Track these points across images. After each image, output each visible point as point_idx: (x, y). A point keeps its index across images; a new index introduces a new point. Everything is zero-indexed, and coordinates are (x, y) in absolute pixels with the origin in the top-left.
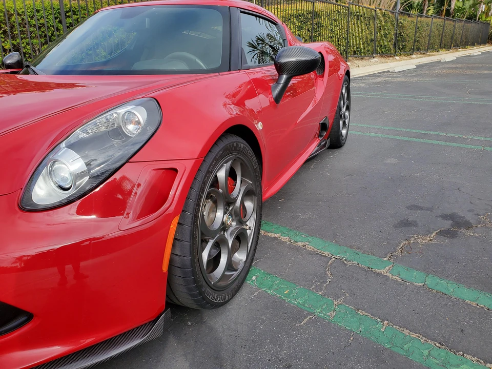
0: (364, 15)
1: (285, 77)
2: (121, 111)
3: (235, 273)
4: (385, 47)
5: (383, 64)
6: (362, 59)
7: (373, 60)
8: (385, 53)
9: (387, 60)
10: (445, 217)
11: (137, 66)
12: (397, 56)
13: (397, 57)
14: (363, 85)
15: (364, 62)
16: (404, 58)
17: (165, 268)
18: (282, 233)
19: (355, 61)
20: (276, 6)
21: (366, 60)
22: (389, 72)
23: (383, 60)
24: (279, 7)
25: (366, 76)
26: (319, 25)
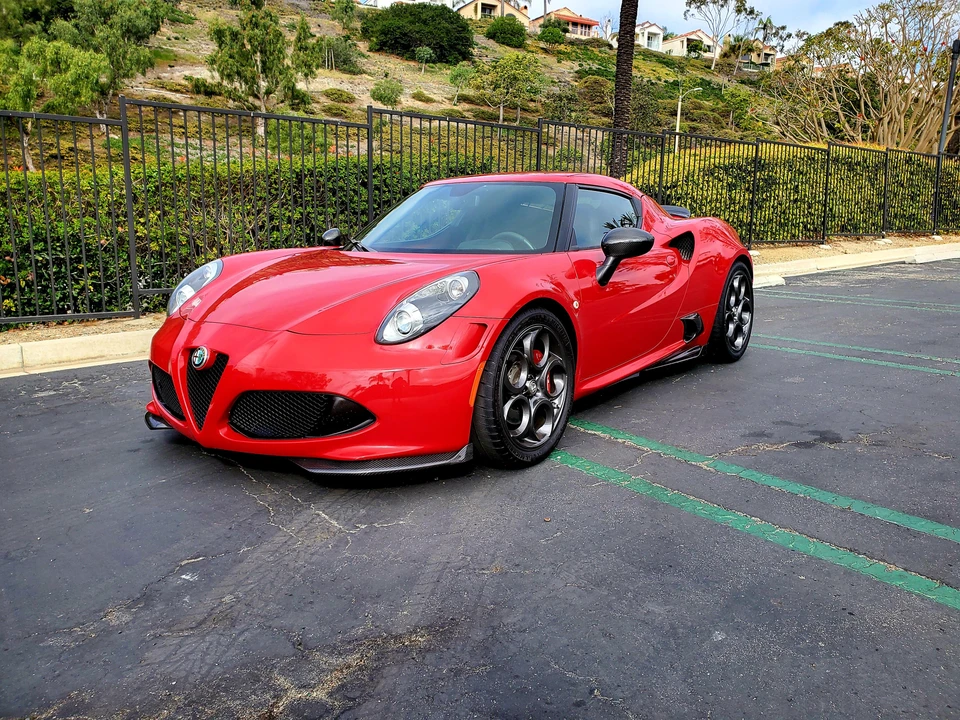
0: (865, 162)
1: (612, 259)
2: (449, 280)
3: (538, 443)
4: (912, 217)
5: (902, 249)
6: (858, 239)
7: (881, 242)
8: (912, 229)
9: (911, 243)
10: (814, 433)
11: (463, 246)
12: (938, 234)
13: (937, 237)
14: (834, 284)
15: (861, 245)
16: (954, 237)
17: (472, 403)
18: (604, 432)
19: (842, 244)
20: (693, 151)
21: (866, 240)
22: (904, 263)
23: (903, 241)
24: (698, 152)
25: (853, 269)
26: (771, 182)
